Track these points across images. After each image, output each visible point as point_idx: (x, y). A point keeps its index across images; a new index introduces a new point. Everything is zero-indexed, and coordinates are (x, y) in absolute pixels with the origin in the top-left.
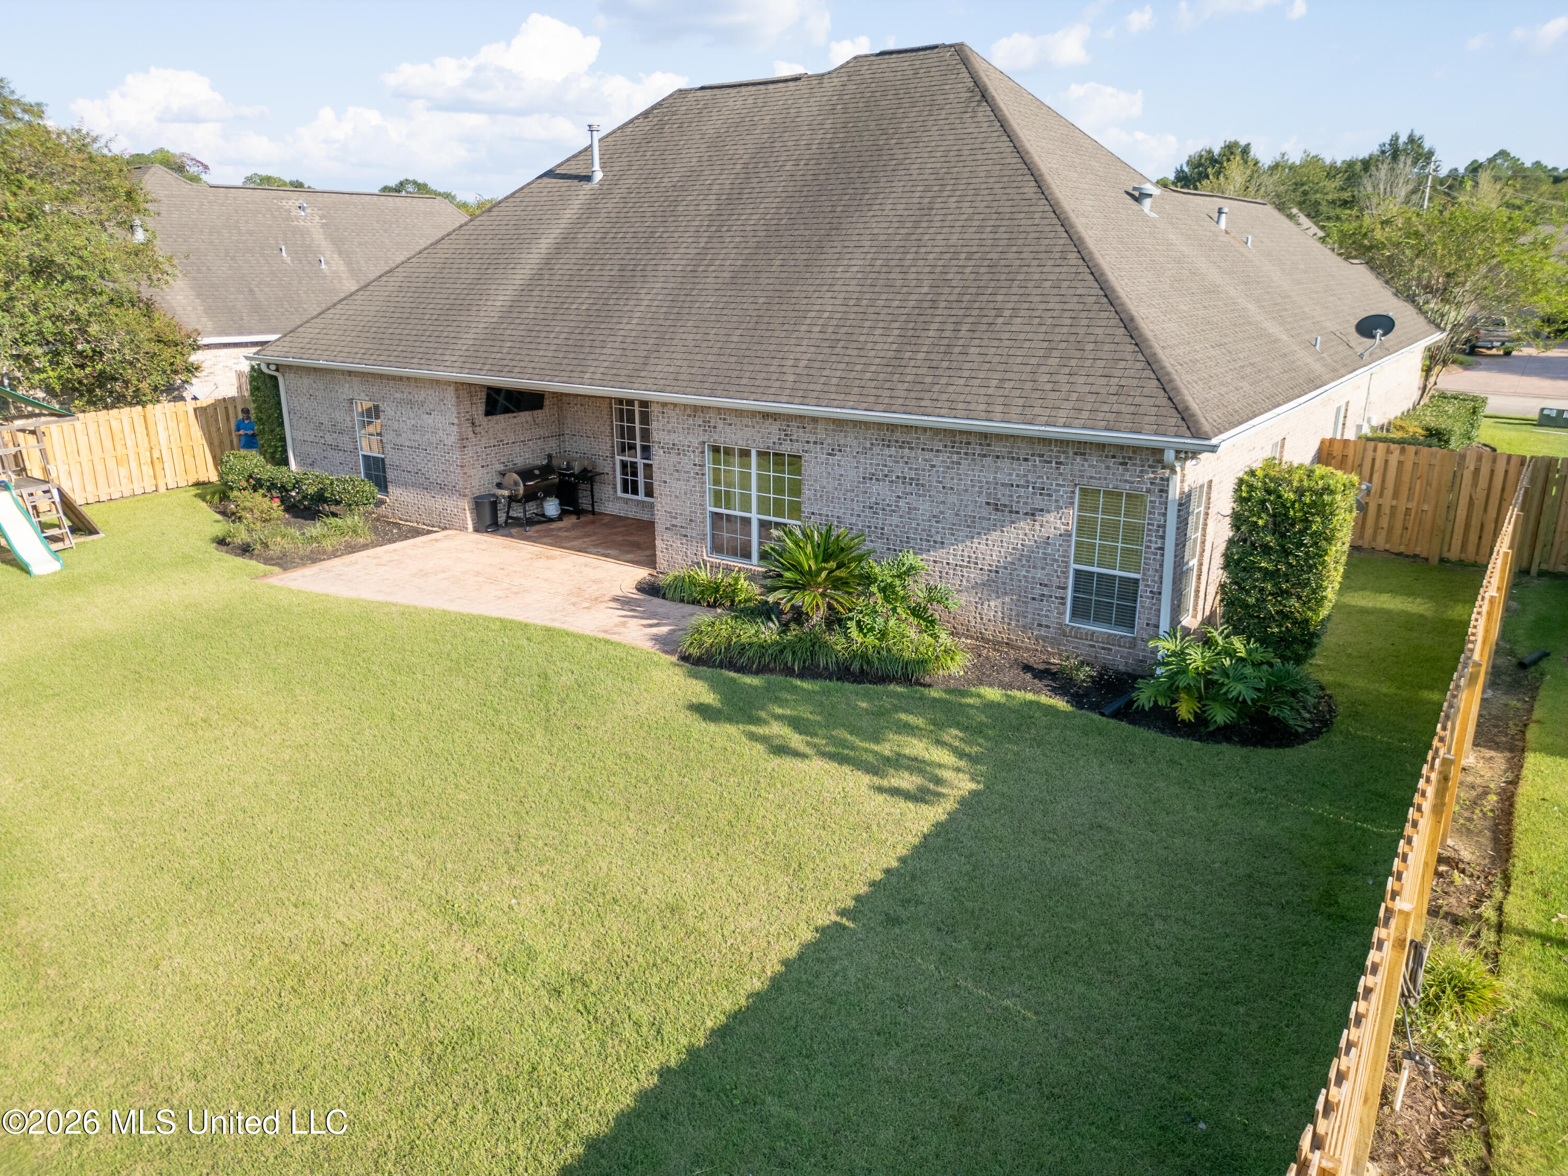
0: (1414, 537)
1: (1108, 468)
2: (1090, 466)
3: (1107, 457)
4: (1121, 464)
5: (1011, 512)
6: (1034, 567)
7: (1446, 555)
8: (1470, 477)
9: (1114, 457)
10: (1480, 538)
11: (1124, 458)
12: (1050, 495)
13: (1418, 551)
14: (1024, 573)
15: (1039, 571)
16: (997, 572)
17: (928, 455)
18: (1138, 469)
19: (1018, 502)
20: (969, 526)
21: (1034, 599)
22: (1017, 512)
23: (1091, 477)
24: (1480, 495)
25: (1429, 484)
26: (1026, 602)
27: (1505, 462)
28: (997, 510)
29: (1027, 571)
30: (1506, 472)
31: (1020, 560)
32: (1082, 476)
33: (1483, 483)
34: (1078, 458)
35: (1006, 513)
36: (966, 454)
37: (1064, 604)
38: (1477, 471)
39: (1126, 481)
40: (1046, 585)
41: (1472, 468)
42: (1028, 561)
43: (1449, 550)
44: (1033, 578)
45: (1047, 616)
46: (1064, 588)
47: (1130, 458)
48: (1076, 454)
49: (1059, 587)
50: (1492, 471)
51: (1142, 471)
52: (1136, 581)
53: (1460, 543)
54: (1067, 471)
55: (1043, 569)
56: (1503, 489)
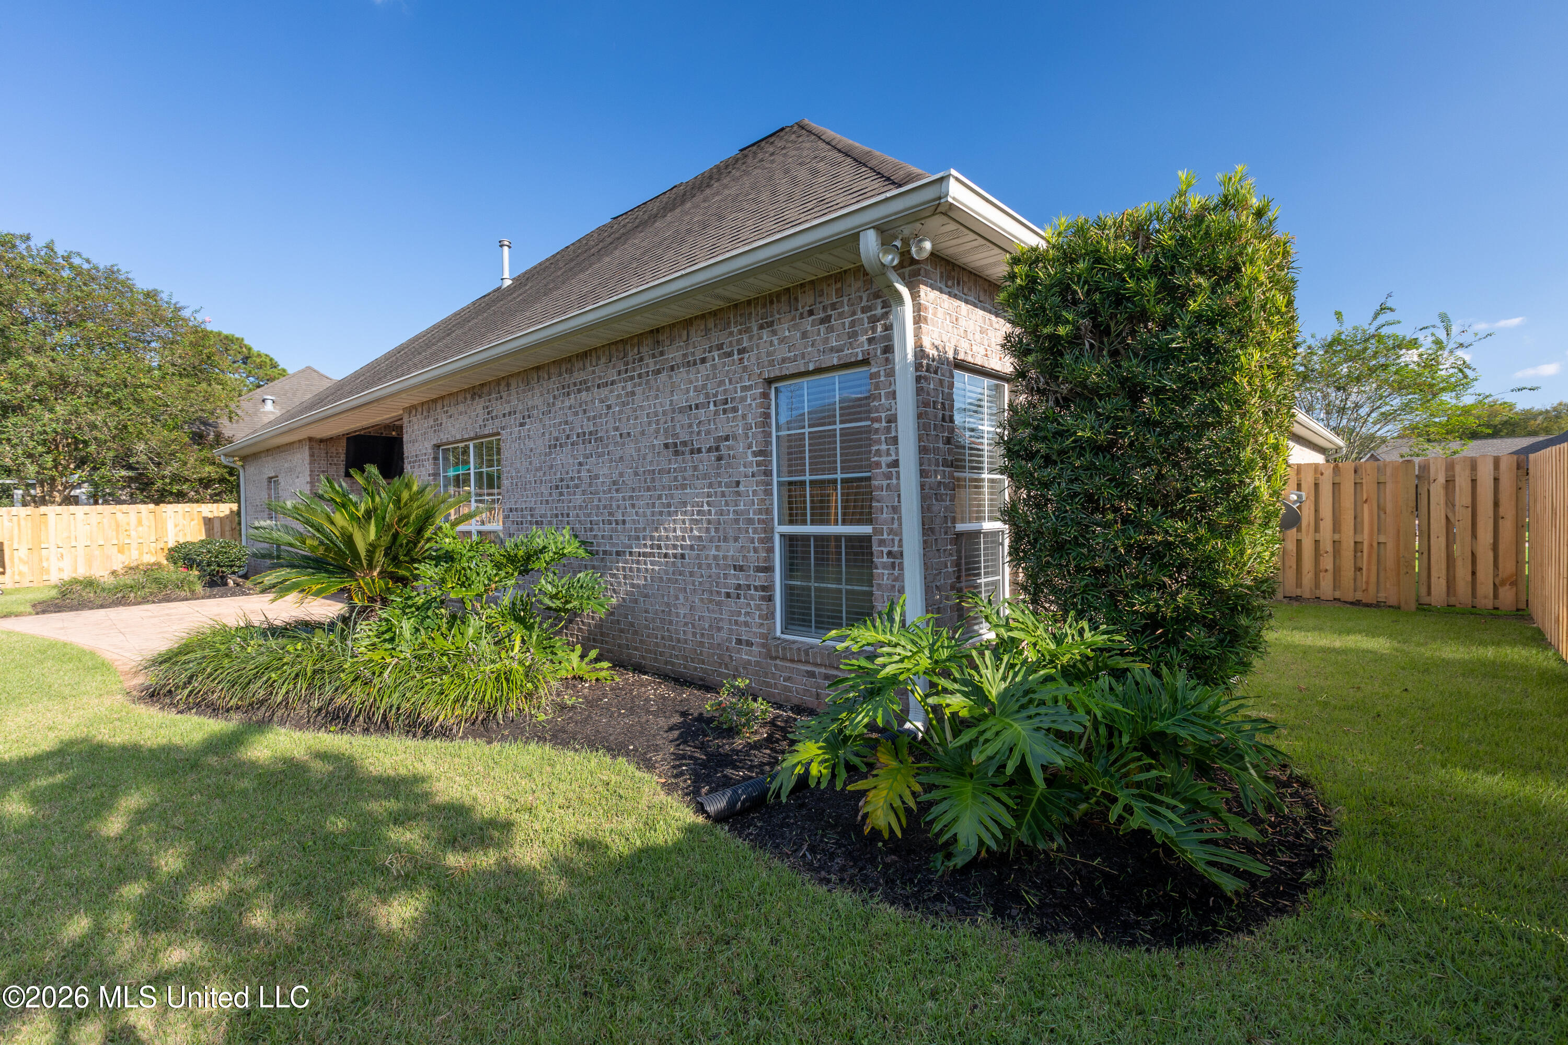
0: (1373, 579)
1: (804, 335)
2: (781, 341)
3: (802, 317)
4: (822, 321)
5: (692, 452)
6: (726, 539)
7: (1425, 600)
8: (1442, 492)
9: (811, 313)
10: (1474, 573)
11: (825, 309)
12: (735, 410)
13: (1382, 596)
14: (713, 552)
15: (731, 543)
16: (683, 556)
17: (604, 392)
18: (847, 321)
19: (699, 433)
20: (649, 489)
21: (728, 595)
22: (699, 451)
23: (784, 360)
24: (1462, 516)
25: (1381, 508)
26: (719, 604)
27: (1491, 466)
28: (676, 453)
29: (718, 548)
30: (1496, 480)
31: (708, 530)
32: (771, 363)
33: (1462, 497)
34: (765, 334)
35: (688, 457)
36: (640, 376)
37: (770, 599)
38: (1450, 482)
39: (832, 349)
40: (741, 569)
41: (1441, 480)
42: (717, 530)
43: (1429, 593)
44: (725, 558)
45: (746, 624)
46: (769, 569)
47: (834, 306)
48: (761, 327)
49: (759, 569)
50: (1474, 481)
51: (853, 324)
52: (867, 539)
53: (1443, 582)
54: (753, 360)
55: (736, 539)
56: (1496, 504)
